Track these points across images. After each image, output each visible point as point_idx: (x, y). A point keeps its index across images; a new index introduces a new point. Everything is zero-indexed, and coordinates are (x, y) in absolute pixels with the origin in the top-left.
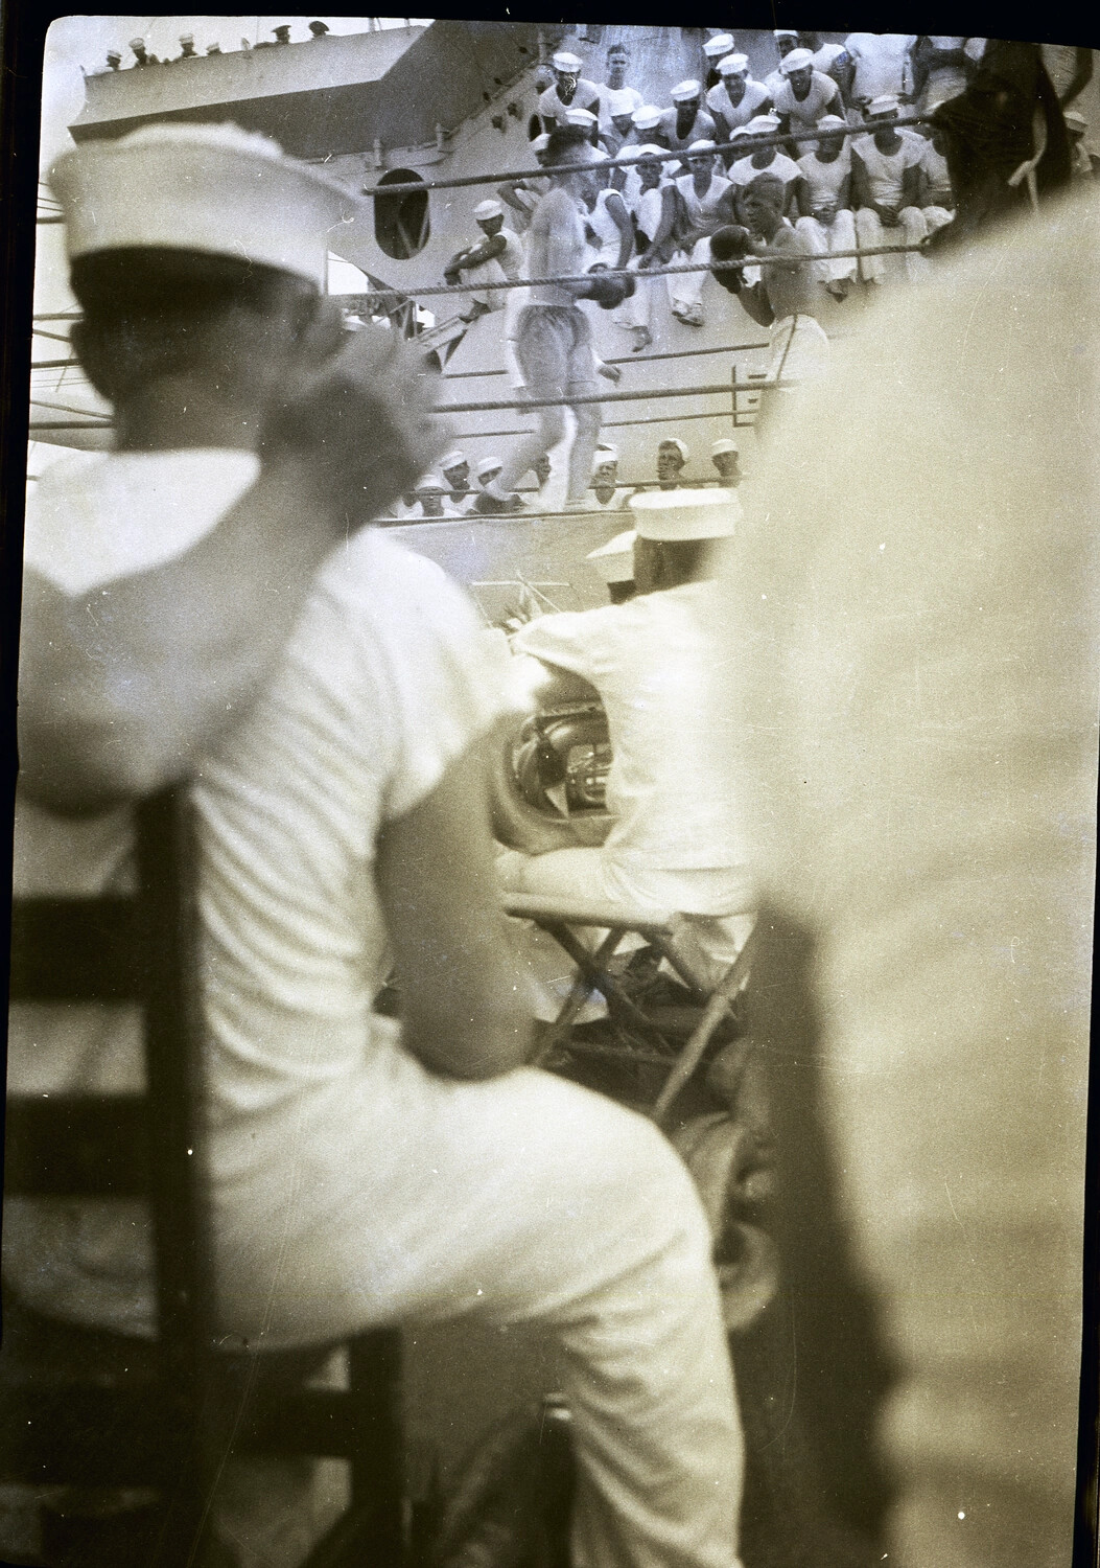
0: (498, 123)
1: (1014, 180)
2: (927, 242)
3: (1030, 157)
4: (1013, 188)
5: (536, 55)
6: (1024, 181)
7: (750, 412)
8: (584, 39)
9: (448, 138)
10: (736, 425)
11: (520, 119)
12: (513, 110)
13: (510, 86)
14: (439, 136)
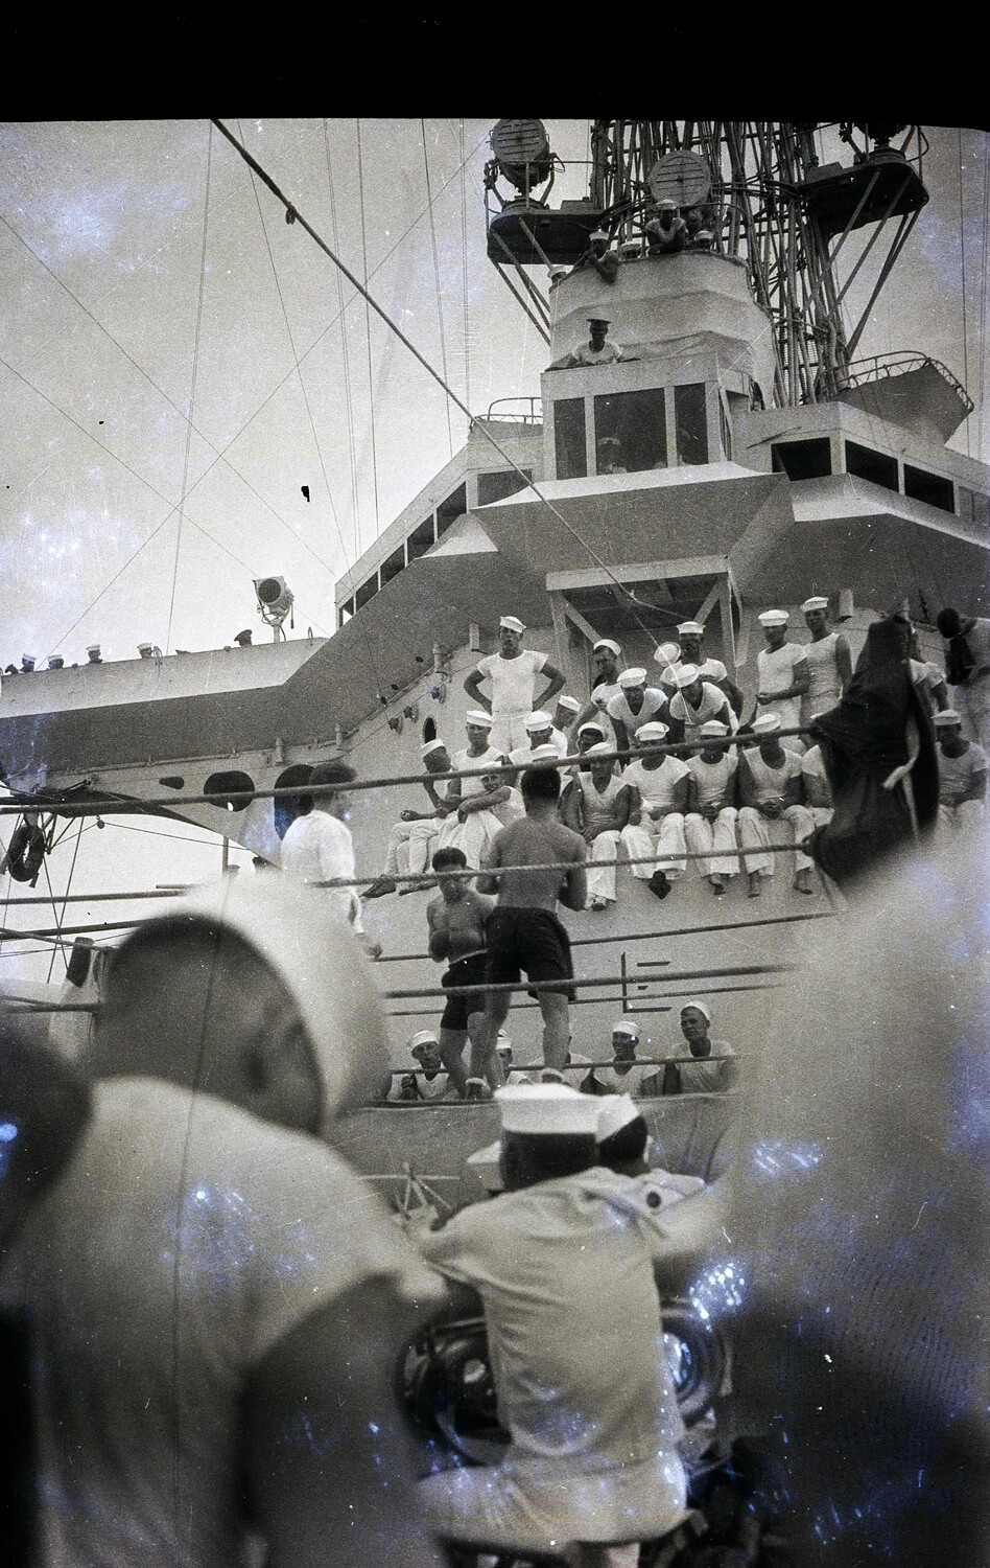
0: (395, 725)
1: (890, 782)
2: (808, 842)
3: (904, 763)
4: (888, 791)
5: (431, 664)
6: (899, 783)
7: (640, 998)
8: (477, 650)
9: (346, 737)
10: (626, 1010)
11: (415, 720)
12: (408, 713)
13: (406, 691)
14: (338, 736)
